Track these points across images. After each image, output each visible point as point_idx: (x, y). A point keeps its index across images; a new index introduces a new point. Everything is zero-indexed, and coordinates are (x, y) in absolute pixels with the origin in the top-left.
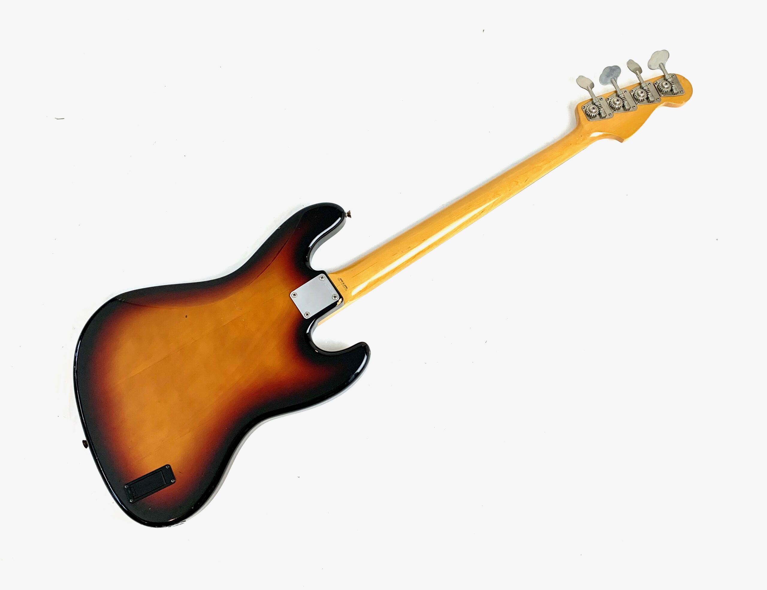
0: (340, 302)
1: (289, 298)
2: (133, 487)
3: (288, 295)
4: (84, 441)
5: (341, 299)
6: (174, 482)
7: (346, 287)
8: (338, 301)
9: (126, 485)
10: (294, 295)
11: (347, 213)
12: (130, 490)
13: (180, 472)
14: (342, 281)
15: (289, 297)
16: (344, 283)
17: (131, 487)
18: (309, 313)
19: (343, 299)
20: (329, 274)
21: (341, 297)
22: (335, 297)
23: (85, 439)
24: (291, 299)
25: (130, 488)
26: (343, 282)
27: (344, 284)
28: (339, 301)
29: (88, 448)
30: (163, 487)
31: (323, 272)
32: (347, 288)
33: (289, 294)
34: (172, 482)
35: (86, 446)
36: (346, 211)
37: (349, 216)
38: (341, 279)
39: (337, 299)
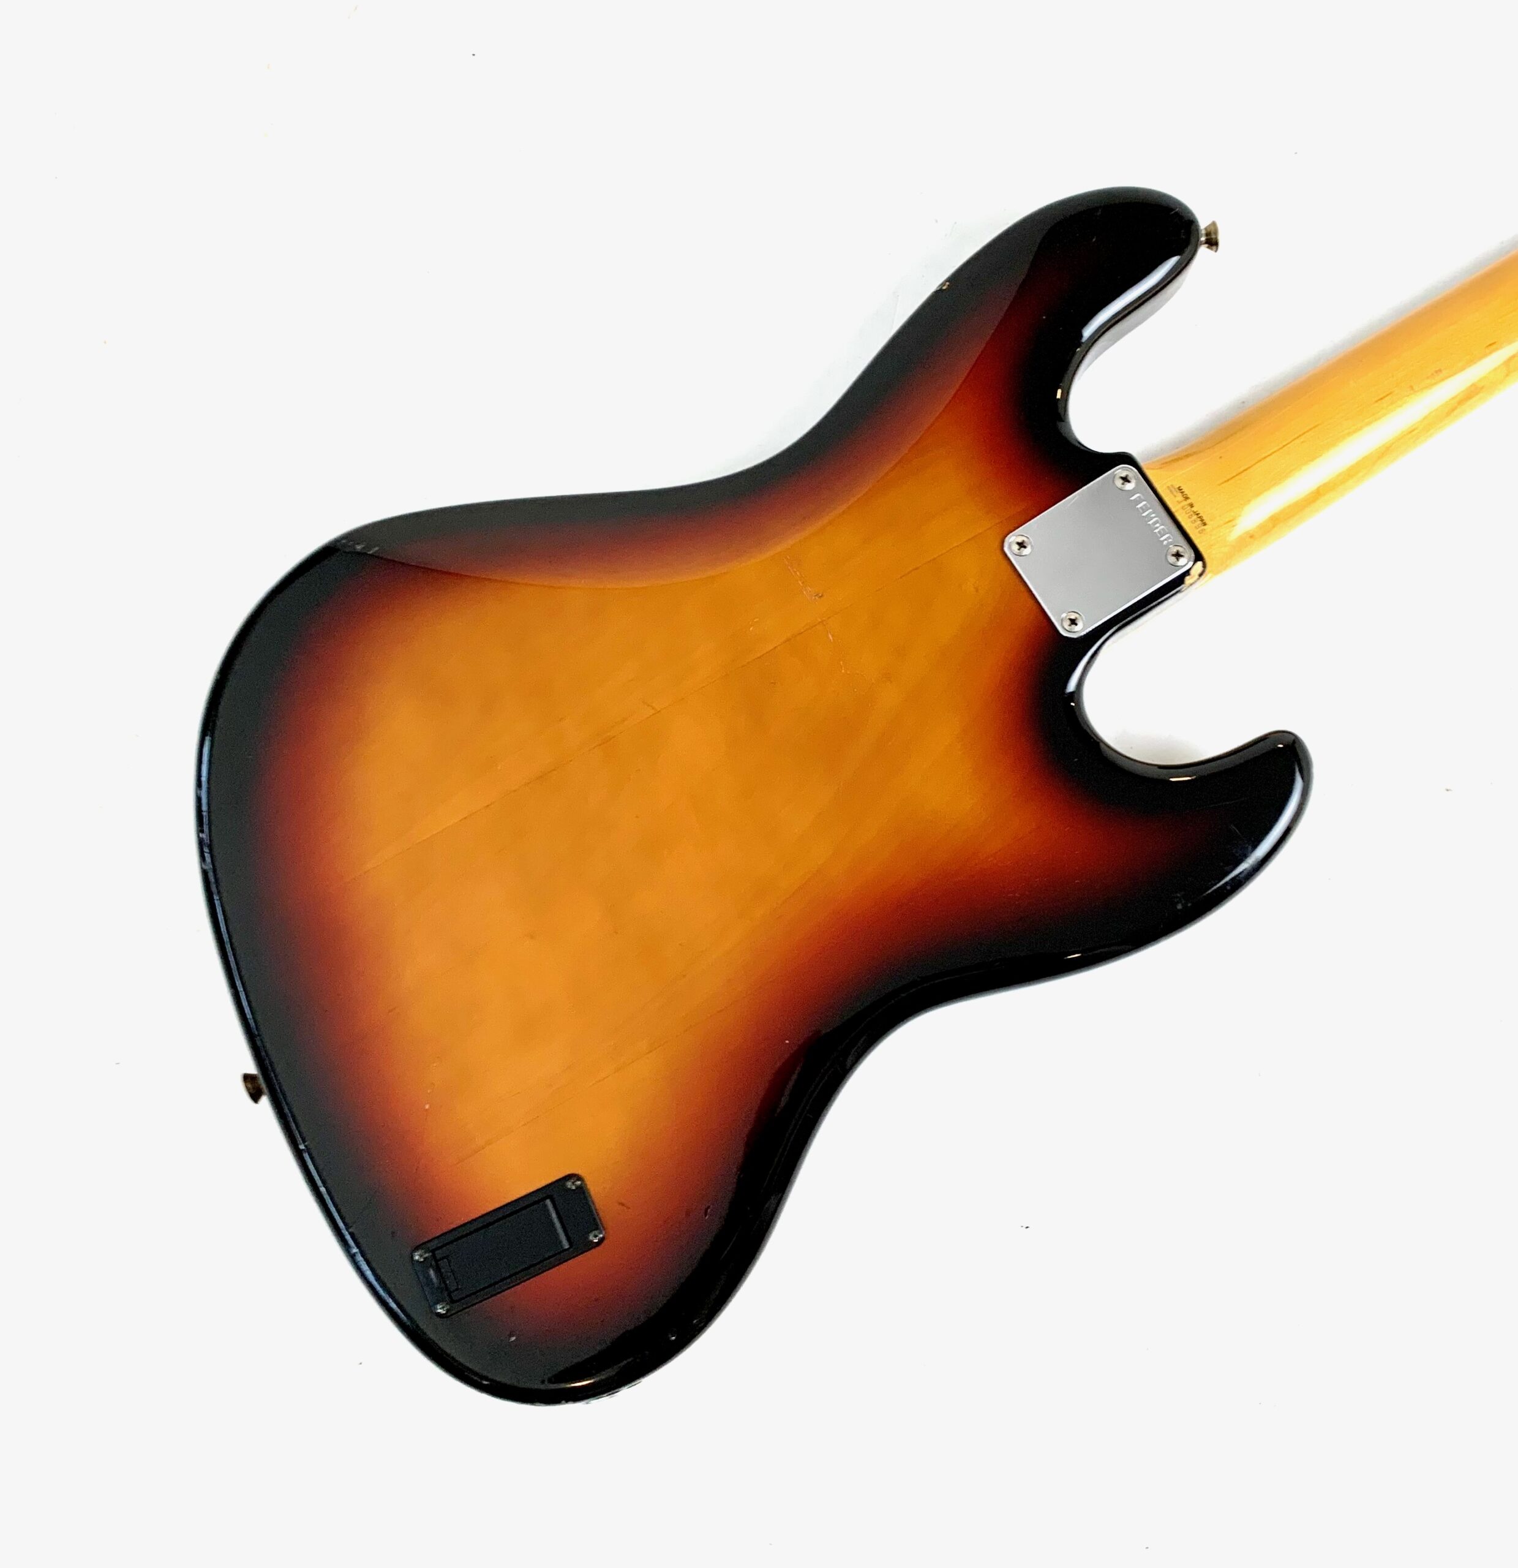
0: (1197, 577)
1: (1001, 557)
2: (446, 1257)
3: (997, 544)
4: (247, 1078)
5: (1200, 564)
6: (602, 1240)
7: (1202, 520)
8: (1187, 573)
9: (417, 1248)
10: (1022, 545)
11: (1203, 232)
12: (438, 1270)
13: (623, 1205)
14: (1187, 498)
15: (998, 552)
16: (1192, 506)
17: (438, 1257)
18: (1077, 616)
19: (1204, 566)
20: (1147, 469)
21: (1199, 557)
22: (1178, 555)
23: (252, 1069)
24: (1009, 560)
25: (434, 1261)
26: (1189, 501)
27: (1194, 509)
28: (1192, 572)
29: (265, 1100)
30: (560, 1257)
31: (1124, 458)
32: (1205, 524)
33: (1001, 536)
34: (592, 1242)
35: (255, 1096)
36: (1203, 223)
37: (1212, 243)
38: (1180, 489)
39: (1185, 563)
